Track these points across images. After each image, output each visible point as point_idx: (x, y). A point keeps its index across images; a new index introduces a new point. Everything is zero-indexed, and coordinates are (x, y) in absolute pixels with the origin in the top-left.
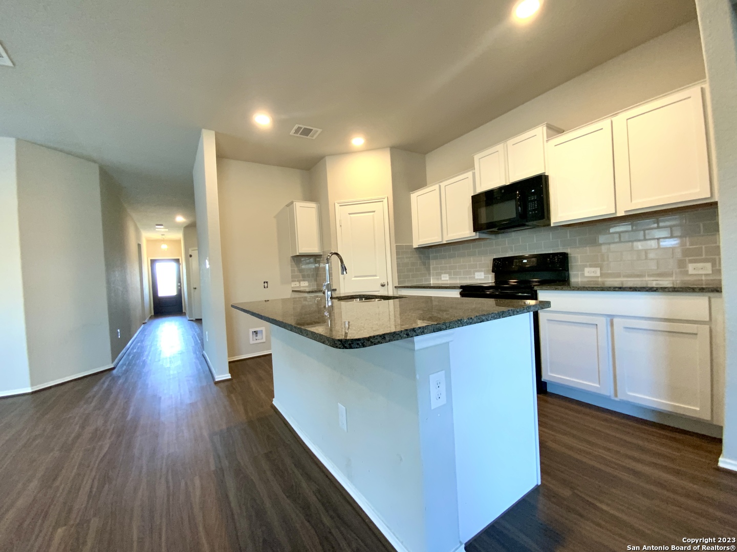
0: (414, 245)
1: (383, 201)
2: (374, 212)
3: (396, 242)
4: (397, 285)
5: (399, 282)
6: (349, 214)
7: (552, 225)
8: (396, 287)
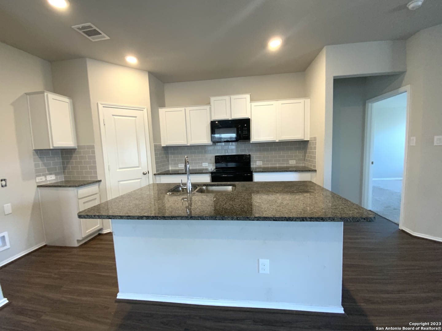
0: (162, 144)
1: (143, 110)
2: (136, 117)
3: (154, 143)
4: (155, 173)
5: (157, 171)
6: (113, 115)
7: (251, 142)
8: (155, 175)
